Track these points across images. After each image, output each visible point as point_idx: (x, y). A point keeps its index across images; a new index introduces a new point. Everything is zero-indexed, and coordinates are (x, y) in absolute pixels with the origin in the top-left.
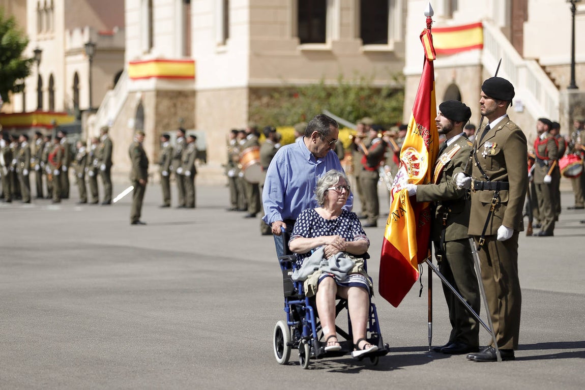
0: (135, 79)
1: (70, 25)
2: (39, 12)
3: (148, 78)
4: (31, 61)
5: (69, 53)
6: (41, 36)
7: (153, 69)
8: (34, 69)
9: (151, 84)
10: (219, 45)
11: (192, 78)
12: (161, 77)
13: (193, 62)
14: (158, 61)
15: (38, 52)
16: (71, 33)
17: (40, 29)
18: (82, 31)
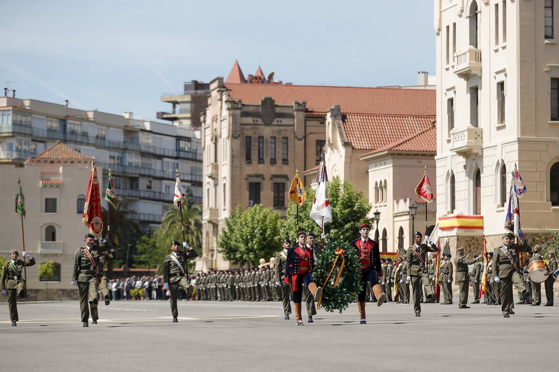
0: (443, 229)
1: (397, 197)
2: (376, 188)
3: (452, 228)
4: (372, 220)
5: (396, 216)
6: (378, 205)
7: (455, 222)
8: (374, 225)
9: (454, 232)
10: (498, 207)
11: (482, 228)
12: (460, 227)
13: (482, 218)
14: (458, 217)
15: (377, 214)
16: (398, 202)
17: (377, 200)
18: (405, 201)
